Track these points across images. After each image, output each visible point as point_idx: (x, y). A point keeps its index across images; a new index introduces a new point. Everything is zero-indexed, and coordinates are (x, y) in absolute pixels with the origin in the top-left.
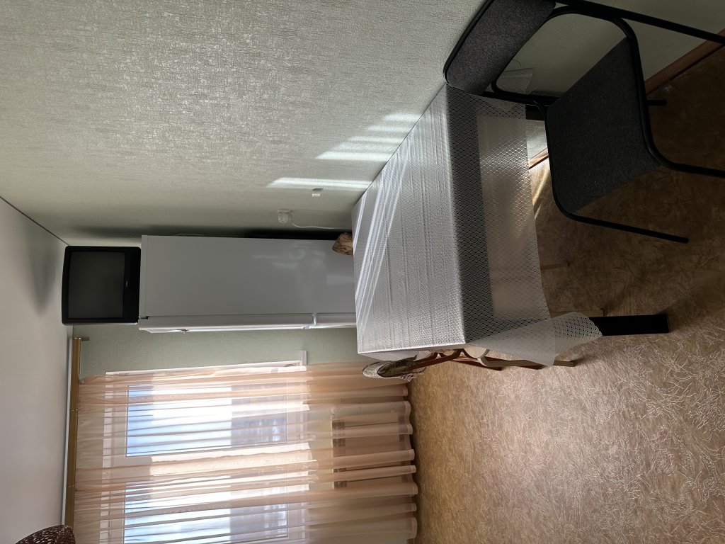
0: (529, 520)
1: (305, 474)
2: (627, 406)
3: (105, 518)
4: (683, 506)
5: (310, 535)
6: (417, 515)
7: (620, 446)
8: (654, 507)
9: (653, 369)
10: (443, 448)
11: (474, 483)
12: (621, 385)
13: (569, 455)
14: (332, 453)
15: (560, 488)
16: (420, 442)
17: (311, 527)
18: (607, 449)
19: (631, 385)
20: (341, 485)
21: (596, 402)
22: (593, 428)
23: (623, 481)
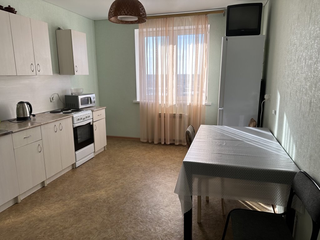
0: (136, 179)
1: (165, 102)
2: (163, 221)
3: (156, 29)
4: (127, 228)
5: (145, 104)
6: (148, 142)
7: (150, 215)
8: (129, 220)
9: (173, 233)
10: (167, 155)
11: (153, 163)
12: (170, 221)
13: (153, 197)
14: (171, 113)
15: (143, 192)
16: (172, 147)
17: (147, 104)
18: (151, 210)
19: (170, 225)
20: (160, 115)
21: (167, 211)
22: (159, 208)
23: (139, 213)
